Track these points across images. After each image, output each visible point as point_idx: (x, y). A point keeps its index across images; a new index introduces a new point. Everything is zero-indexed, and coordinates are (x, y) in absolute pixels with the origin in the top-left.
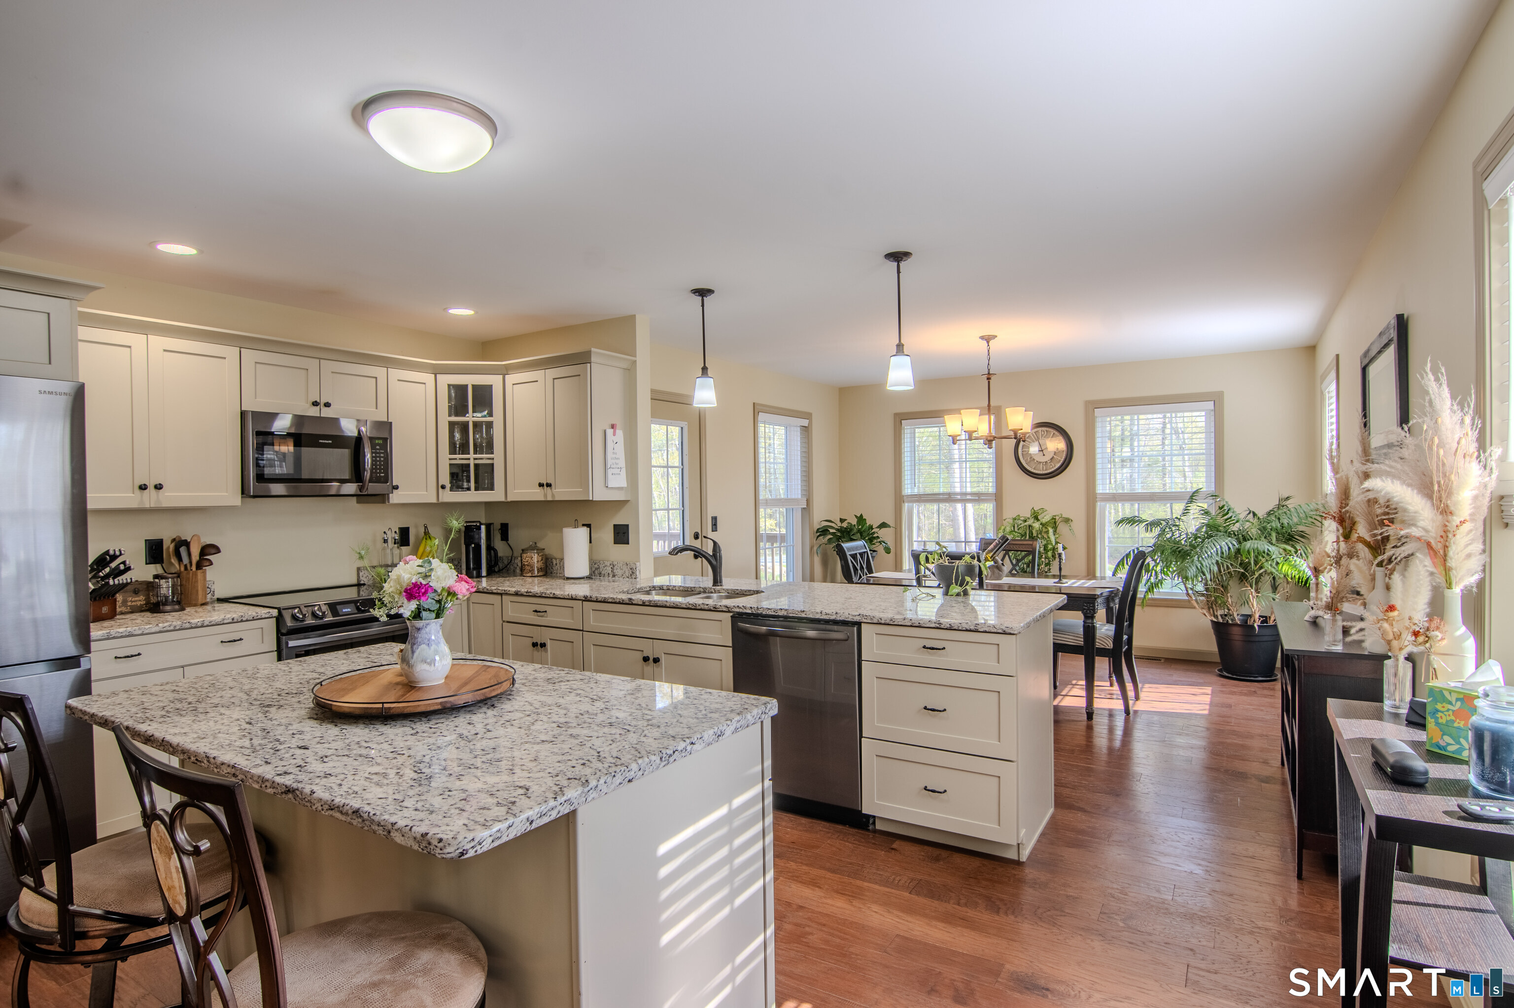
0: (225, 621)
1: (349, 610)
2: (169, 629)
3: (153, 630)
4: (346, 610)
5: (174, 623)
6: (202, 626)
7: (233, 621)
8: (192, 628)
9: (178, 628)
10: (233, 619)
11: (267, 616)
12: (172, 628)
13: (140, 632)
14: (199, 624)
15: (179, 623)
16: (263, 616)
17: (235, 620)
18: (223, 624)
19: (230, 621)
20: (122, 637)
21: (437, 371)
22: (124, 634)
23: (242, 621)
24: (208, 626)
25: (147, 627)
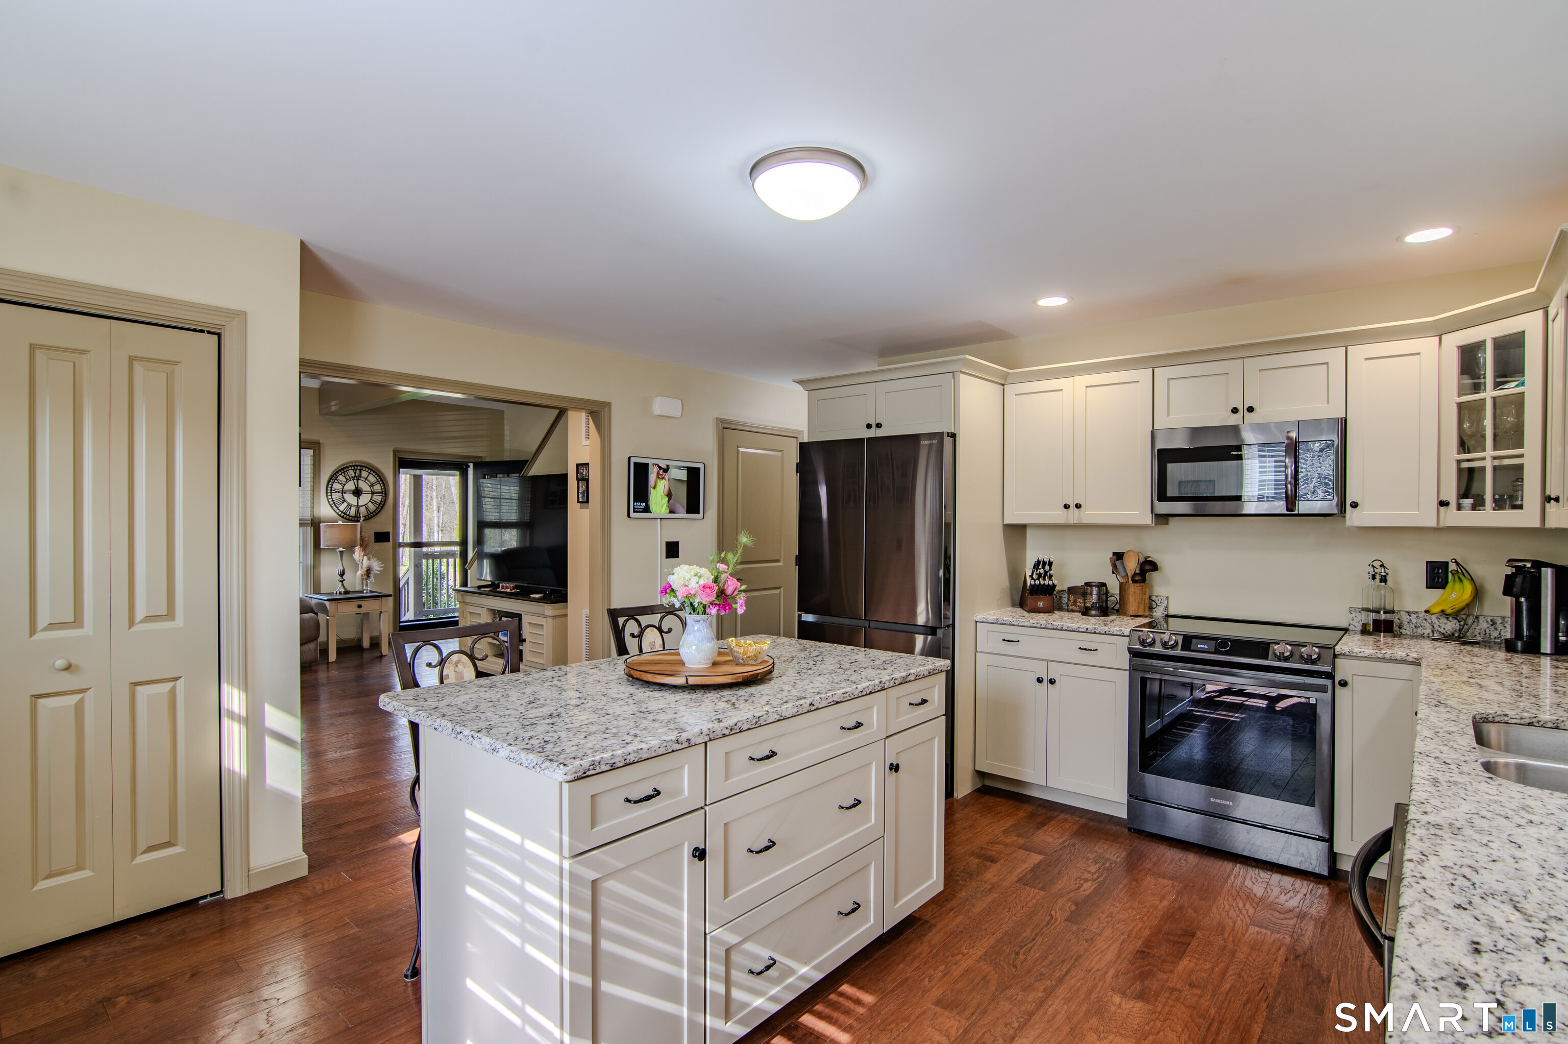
0: (1081, 630)
1: (1206, 647)
2: (1036, 626)
3: (1026, 624)
4: (1202, 646)
5: (1041, 622)
6: (1061, 630)
7: (1087, 631)
8: (1053, 629)
9: (1043, 626)
10: (1087, 629)
11: (1118, 633)
12: (1039, 625)
13: (1017, 623)
14: (1059, 627)
15: (1045, 622)
16: (1115, 633)
17: (1089, 631)
18: (1079, 632)
19: (1085, 630)
20: (1005, 624)
21: (1440, 331)
22: (1006, 622)
23: (1095, 633)
24: (1066, 630)
25: (1022, 620)
